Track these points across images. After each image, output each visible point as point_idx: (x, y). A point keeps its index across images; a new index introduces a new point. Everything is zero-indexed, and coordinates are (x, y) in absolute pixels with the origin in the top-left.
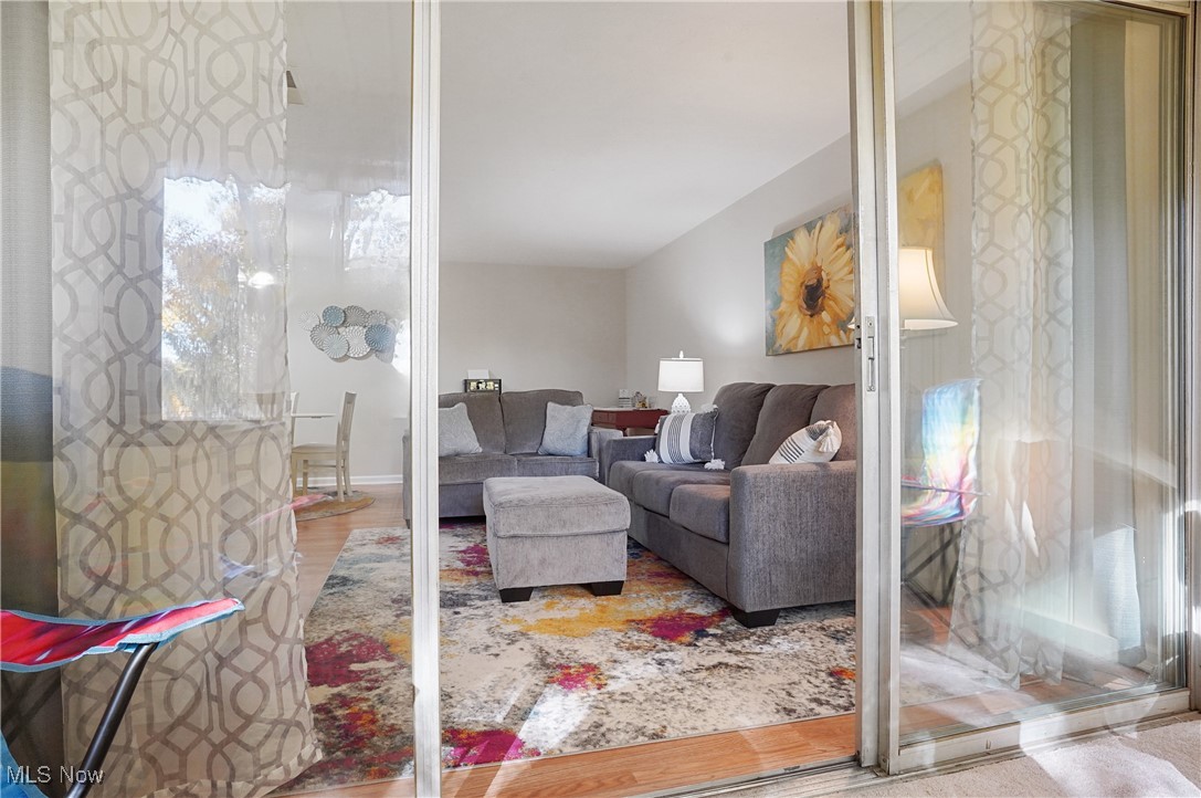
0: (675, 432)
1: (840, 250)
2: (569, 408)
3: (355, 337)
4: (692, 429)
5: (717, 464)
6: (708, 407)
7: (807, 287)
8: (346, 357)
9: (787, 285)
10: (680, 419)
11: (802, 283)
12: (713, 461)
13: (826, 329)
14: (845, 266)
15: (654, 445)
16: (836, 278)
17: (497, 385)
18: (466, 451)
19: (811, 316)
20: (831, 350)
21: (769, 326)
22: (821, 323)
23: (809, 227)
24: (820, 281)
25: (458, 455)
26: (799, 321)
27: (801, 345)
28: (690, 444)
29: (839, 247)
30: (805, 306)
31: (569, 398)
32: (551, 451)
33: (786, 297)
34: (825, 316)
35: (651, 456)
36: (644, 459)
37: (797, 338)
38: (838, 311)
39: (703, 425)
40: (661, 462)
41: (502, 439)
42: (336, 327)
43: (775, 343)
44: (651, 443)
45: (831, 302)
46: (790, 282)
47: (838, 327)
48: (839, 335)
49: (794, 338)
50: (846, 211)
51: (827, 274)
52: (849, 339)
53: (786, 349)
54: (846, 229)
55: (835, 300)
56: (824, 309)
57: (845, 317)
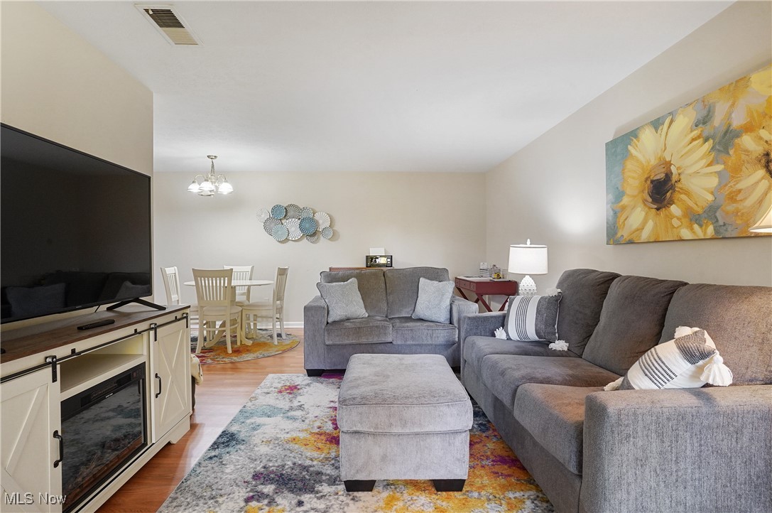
0: (522, 313)
1: (694, 143)
2: (436, 282)
3: (292, 225)
4: (538, 312)
5: (560, 345)
6: (552, 290)
7: (652, 182)
8: (287, 240)
9: (630, 181)
10: (526, 301)
11: (647, 179)
12: (557, 342)
13: (675, 222)
14: (702, 158)
15: (503, 322)
16: (691, 171)
17: (389, 260)
18: (354, 316)
19: (658, 209)
20: (682, 243)
21: (610, 218)
22: (671, 217)
23: (656, 124)
24: (668, 176)
25: (348, 319)
26: (643, 213)
27: (645, 235)
28: (536, 325)
29: (693, 140)
30: (650, 200)
31: (436, 274)
32: (422, 317)
33: (628, 191)
34: (674, 209)
35: (500, 334)
36: (494, 335)
37: (641, 229)
38: (691, 204)
39: (547, 308)
40: (509, 339)
41: (384, 307)
42: (281, 220)
43: (616, 234)
44: (500, 320)
45: (683, 197)
46: (633, 178)
47: (691, 220)
48: (692, 229)
49: (637, 230)
50: (703, 102)
51: (678, 168)
52: (705, 233)
53: (628, 239)
54: (704, 120)
55: (687, 193)
56: (673, 203)
57: (700, 211)
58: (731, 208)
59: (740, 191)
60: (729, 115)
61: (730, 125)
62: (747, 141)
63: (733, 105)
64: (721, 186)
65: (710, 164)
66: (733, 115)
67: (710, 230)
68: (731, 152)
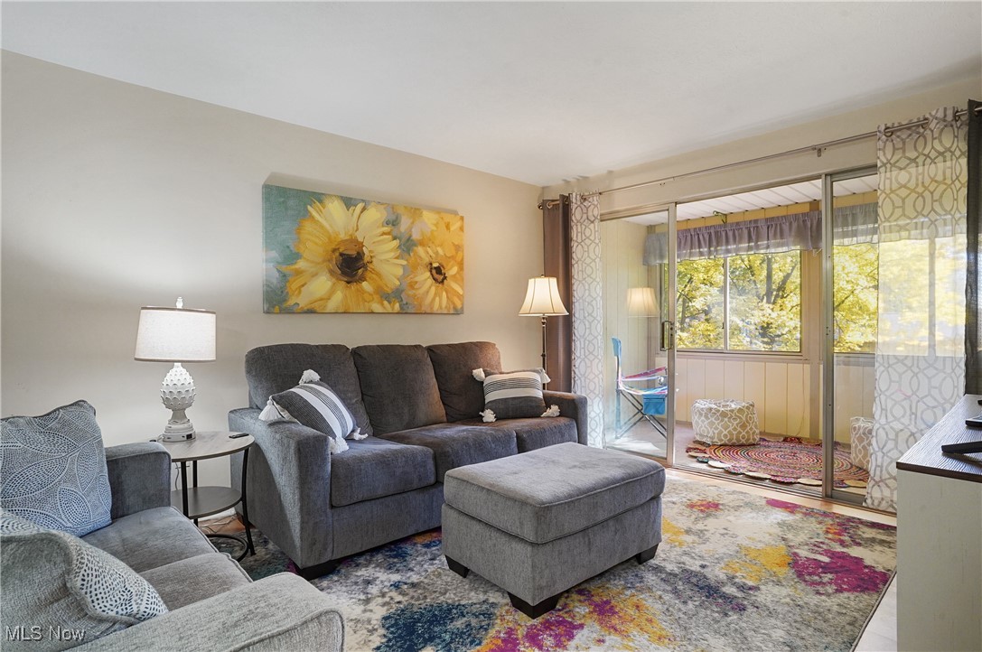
1: (385, 236)
7: (341, 254)
9: (311, 245)
11: (334, 251)
13: (369, 297)
14: (391, 251)
16: (383, 257)
19: (349, 282)
21: (275, 281)
22: (362, 291)
23: (347, 203)
24: (360, 255)
26: (329, 284)
27: (332, 307)
29: (384, 234)
30: (340, 272)
33: (307, 256)
34: (364, 285)
37: (326, 299)
38: (383, 285)
43: (285, 300)
45: (374, 276)
46: (315, 242)
47: (381, 297)
48: (382, 304)
49: (321, 299)
50: (393, 208)
51: (370, 251)
52: (393, 309)
53: (306, 308)
54: (394, 222)
55: (378, 274)
56: (365, 280)
57: (390, 292)
58: (411, 293)
59: (416, 282)
60: (410, 229)
61: (411, 236)
62: (420, 250)
63: (413, 223)
64: (404, 276)
65: (397, 258)
66: (413, 230)
67: (397, 306)
68: (412, 254)
